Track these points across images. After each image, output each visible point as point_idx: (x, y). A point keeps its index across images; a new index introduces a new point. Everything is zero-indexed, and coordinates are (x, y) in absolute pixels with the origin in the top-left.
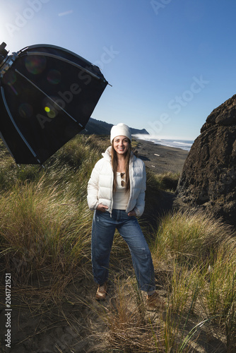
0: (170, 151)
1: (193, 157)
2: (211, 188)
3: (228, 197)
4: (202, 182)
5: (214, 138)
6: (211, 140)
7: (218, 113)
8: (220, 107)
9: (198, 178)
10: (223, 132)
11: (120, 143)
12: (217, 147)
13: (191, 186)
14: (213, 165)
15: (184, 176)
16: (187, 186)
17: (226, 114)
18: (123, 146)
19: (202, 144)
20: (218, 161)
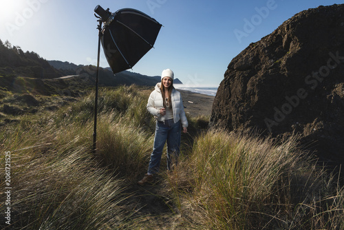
0: (202, 98)
1: (219, 97)
2: (233, 119)
3: (246, 125)
4: (227, 116)
5: (234, 81)
6: (231, 82)
7: (237, 61)
8: (238, 56)
9: (224, 113)
10: (240, 76)
11: (167, 81)
12: (236, 87)
13: (220, 120)
14: (234, 102)
15: (213, 114)
16: (216, 121)
17: (242, 62)
18: (168, 83)
19: (225, 86)
20: (238, 98)
